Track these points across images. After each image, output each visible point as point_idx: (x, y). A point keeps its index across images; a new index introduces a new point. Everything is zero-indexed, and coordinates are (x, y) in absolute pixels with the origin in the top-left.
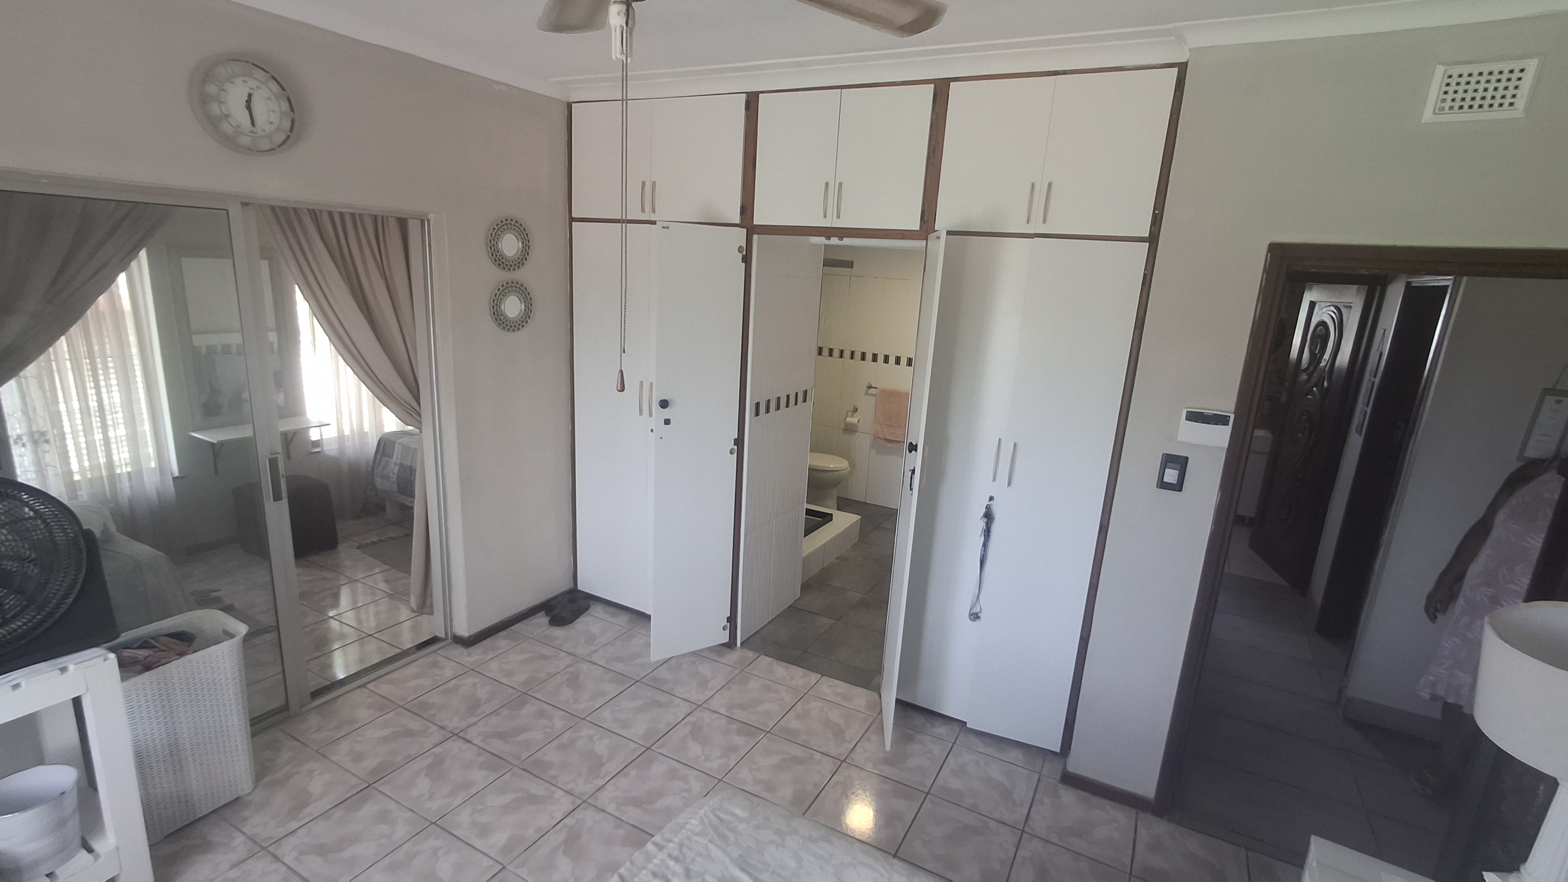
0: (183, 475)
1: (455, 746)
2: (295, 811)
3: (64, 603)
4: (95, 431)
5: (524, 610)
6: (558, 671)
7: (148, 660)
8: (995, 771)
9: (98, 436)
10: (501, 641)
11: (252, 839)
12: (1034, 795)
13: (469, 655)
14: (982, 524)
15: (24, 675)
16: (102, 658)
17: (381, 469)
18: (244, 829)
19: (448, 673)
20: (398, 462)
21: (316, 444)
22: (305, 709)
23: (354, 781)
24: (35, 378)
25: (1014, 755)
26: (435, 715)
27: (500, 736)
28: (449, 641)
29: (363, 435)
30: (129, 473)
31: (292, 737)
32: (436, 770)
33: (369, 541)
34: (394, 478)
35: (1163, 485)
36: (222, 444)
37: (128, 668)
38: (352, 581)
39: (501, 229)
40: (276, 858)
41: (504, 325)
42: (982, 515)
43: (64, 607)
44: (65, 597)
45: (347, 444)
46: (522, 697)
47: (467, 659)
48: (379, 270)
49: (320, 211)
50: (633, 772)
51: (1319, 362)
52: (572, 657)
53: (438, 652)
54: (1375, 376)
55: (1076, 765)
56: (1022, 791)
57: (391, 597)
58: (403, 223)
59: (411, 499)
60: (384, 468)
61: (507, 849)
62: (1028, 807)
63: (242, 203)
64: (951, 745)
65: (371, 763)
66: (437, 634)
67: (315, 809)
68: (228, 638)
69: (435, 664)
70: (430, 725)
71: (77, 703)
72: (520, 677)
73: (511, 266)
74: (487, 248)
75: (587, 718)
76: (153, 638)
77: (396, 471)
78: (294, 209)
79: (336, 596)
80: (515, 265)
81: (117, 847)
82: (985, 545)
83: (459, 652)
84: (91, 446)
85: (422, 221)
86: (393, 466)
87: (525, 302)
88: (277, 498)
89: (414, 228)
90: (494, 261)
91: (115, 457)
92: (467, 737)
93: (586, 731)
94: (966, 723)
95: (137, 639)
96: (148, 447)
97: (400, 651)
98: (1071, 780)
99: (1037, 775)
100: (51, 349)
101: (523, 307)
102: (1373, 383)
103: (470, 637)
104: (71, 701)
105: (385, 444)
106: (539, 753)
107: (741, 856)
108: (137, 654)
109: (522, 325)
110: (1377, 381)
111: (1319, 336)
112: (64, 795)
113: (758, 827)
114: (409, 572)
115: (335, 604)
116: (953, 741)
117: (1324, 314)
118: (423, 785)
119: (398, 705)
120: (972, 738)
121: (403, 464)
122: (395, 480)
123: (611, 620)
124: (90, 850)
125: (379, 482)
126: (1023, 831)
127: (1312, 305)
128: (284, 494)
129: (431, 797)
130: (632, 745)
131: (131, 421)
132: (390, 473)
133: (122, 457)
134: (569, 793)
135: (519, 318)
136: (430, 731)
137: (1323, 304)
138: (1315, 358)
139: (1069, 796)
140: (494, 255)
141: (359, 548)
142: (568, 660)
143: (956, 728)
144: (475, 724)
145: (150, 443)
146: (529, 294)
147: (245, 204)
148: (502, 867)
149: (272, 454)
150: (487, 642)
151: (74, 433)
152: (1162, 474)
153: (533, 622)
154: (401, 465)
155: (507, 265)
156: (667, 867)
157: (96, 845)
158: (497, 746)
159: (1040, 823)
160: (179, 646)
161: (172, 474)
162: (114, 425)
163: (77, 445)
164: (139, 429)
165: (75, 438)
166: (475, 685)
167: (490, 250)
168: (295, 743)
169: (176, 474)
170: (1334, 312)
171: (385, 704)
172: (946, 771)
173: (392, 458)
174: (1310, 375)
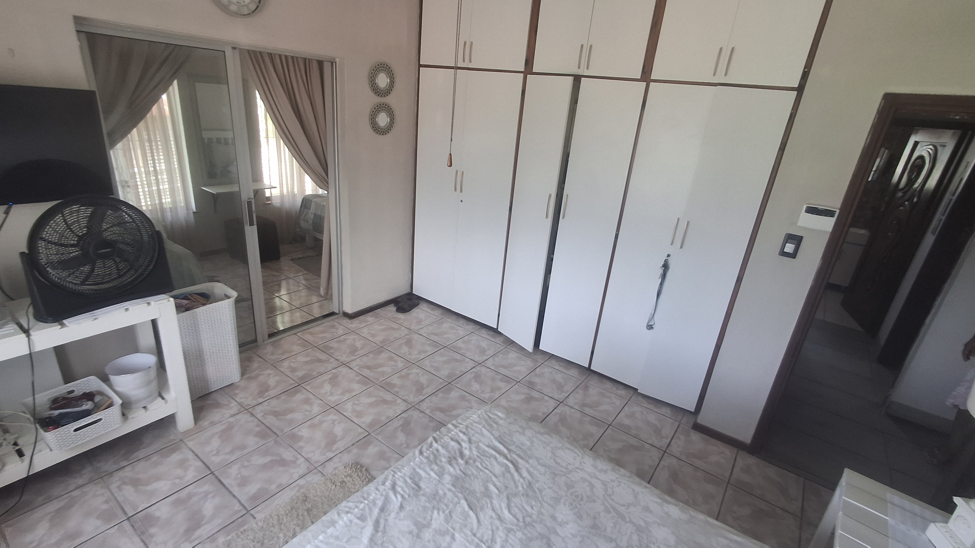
0: (198, 211)
1: (344, 370)
2: (261, 393)
3: (148, 269)
4: (153, 185)
5: (383, 302)
6: (401, 337)
7: (187, 306)
8: (652, 418)
9: (155, 188)
10: (369, 318)
11: (240, 404)
12: (675, 433)
13: (352, 323)
14: (661, 271)
15: (131, 304)
16: (167, 300)
17: (303, 215)
18: (236, 399)
19: (340, 332)
20: (313, 212)
21: (269, 199)
22: (265, 342)
23: (291, 382)
24: (121, 150)
25: (667, 411)
26: (333, 353)
27: (368, 367)
28: (341, 315)
29: (294, 195)
30: (170, 208)
31: (259, 356)
32: (334, 381)
33: (297, 257)
34: (311, 222)
35: (783, 253)
36: (218, 194)
37: (180, 309)
38: (288, 278)
39: (378, 70)
40: (253, 415)
41: (378, 131)
42: (661, 265)
43: (148, 271)
44: (148, 266)
45: (285, 200)
46: (380, 349)
47: (351, 325)
48: (307, 93)
49: (275, 54)
50: (441, 395)
51: (913, 184)
52: (409, 330)
53: (335, 320)
54: (953, 195)
55: (703, 419)
56: (668, 431)
57: (309, 289)
58: (320, 64)
59: (320, 235)
60: (305, 216)
61: (372, 424)
62: (670, 439)
63: (232, 47)
64: (627, 401)
65: (300, 374)
66: (334, 311)
67: (272, 393)
68: (226, 298)
69: (333, 327)
70: (331, 358)
71: (154, 323)
72: (379, 338)
73: (383, 94)
74: (369, 82)
75: (415, 364)
76: (189, 295)
77: (312, 218)
78: (260, 52)
79: (279, 286)
80: (385, 93)
81: (176, 398)
82: (661, 284)
83: (346, 321)
84: (151, 193)
85: (332, 63)
86: (310, 214)
87: (390, 117)
88: (251, 224)
89: (327, 67)
90: (373, 90)
91: (164, 201)
92: (350, 366)
93: (415, 371)
94: (637, 389)
95: (182, 294)
96: (180, 196)
97: (314, 318)
98: (699, 428)
99: (678, 423)
100: (129, 135)
101: (389, 120)
102: (951, 200)
103: (352, 313)
104: (151, 321)
105: (307, 201)
106: (389, 379)
107: (500, 436)
108: (182, 302)
109: (387, 131)
110: (955, 198)
111: (917, 166)
112: (150, 368)
113: (510, 423)
114: (319, 276)
115: (279, 291)
116: (628, 399)
117: (923, 151)
118: (327, 388)
119: (313, 346)
120: (640, 399)
121: (316, 214)
122: (311, 223)
123: (431, 312)
124: (163, 398)
125: (303, 224)
126: (665, 452)
127: (916, 144)
128: (255, 223)
129: (331, 394)
130: (440, 380)
131: (171, 181)
132: (308, 219)
133: (167, 200)
134: (405, 401)
135: (386, 126)
136: (330, 361)
137: (925, 144)
138: (911, 181)
139: (696, 436)
140: (373, 87)
141: (291, 260)
142: (406, 331)
143: (632, 392)
144: (355, 360)
145: (181, 195)
146: (392, 112)
147: (234, 48)
148: (368, 434)
149: (248, 199)
150: (361, 318)
151: (142, 185)
152: (784, 246)
153: (387, 309)
154: (315, 214)
155: (380, 93)
156: (459, 436)
157: (165, 396)
158: (366, 372)
159: (676, 449)
160: (202, 300)
161: (193, 210)
162: (162, 182)
163: (144, 191)
164: (175, 185)
165: (143, 188)
166: (354, 339)
167: (370, 83)
168: (260, 359)
169: (195, 210)
170: (931, 149)
171: (306, 344)
172: (622, 414)
173: (310, 210)
174: (905, 193)
